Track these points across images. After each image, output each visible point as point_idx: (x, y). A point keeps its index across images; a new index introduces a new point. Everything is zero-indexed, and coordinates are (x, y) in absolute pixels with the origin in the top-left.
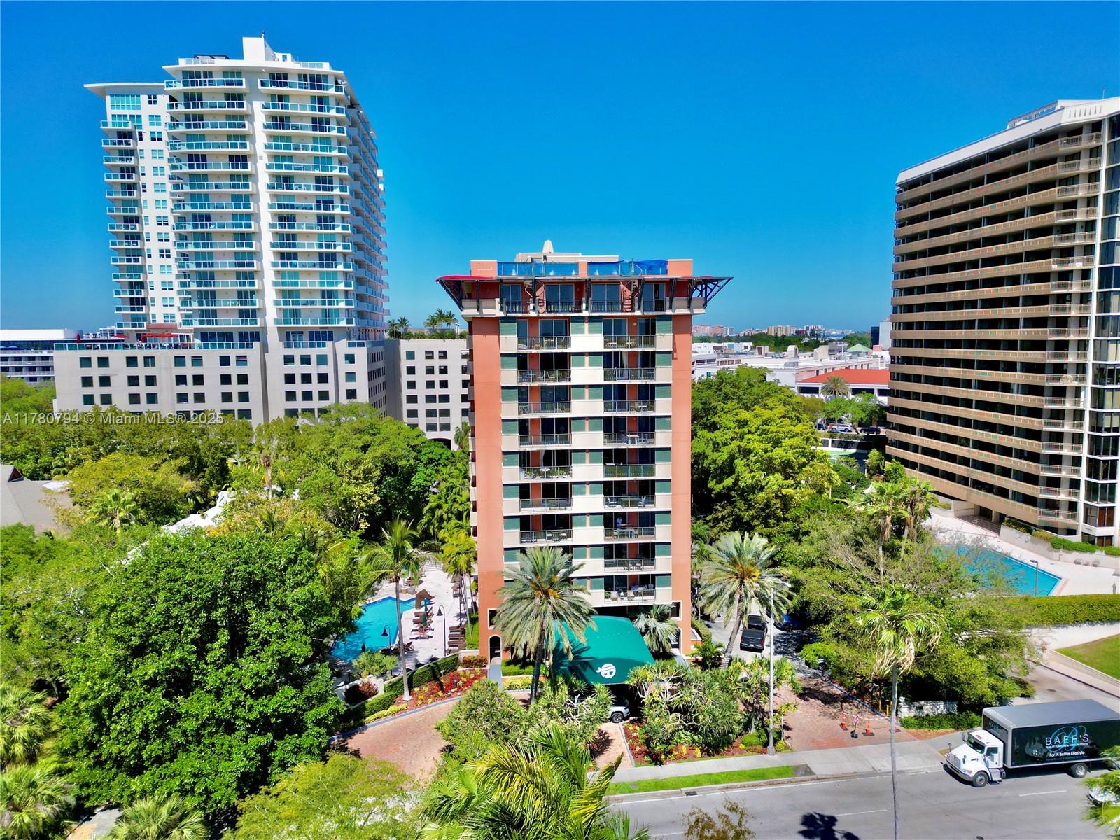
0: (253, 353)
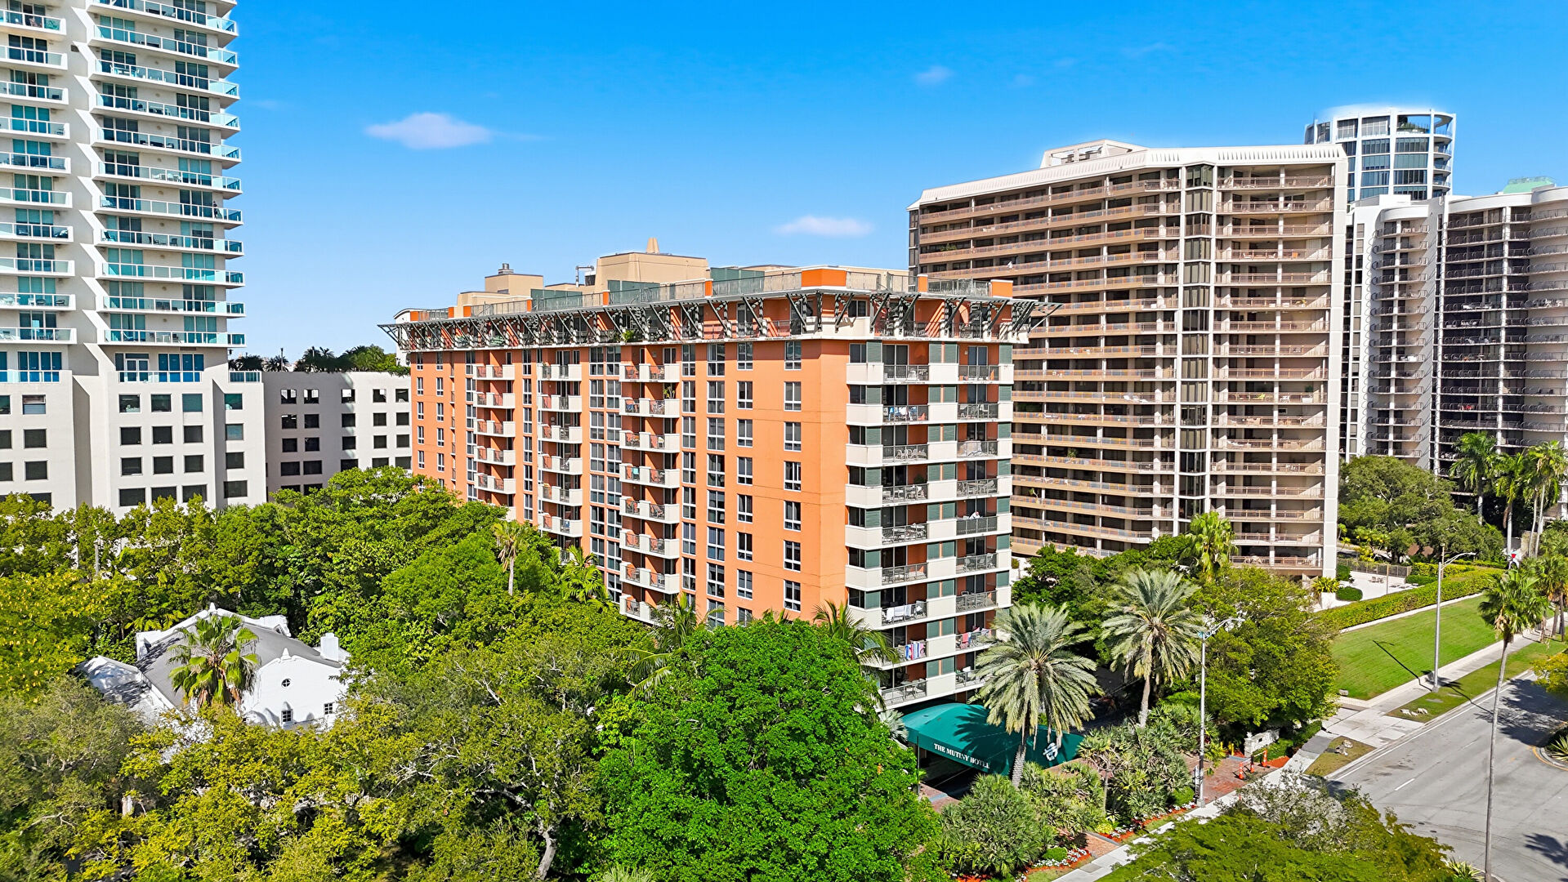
0: (58, 392)
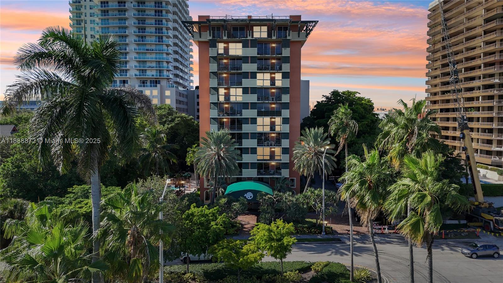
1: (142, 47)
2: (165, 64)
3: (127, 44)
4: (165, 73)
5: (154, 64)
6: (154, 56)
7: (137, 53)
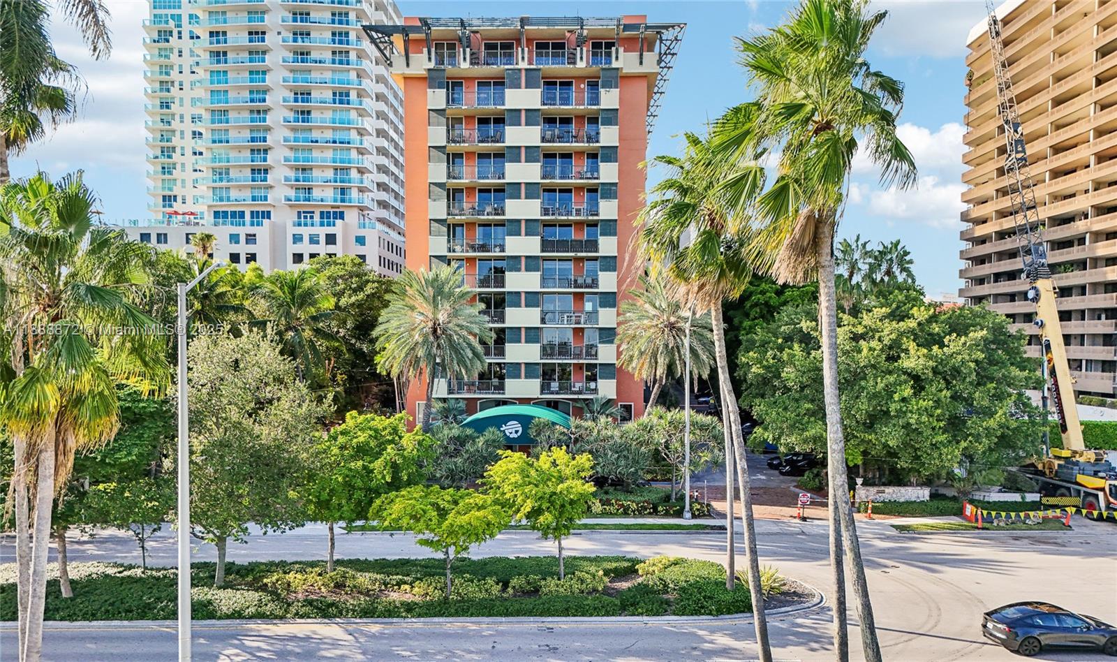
0: (263, 232)
1: (300, 135)
2: (354, 174)
3: (268, 129)
4: (354, 194)
5: (330, 174)
6: (329, 154)
7: (291, 148)
